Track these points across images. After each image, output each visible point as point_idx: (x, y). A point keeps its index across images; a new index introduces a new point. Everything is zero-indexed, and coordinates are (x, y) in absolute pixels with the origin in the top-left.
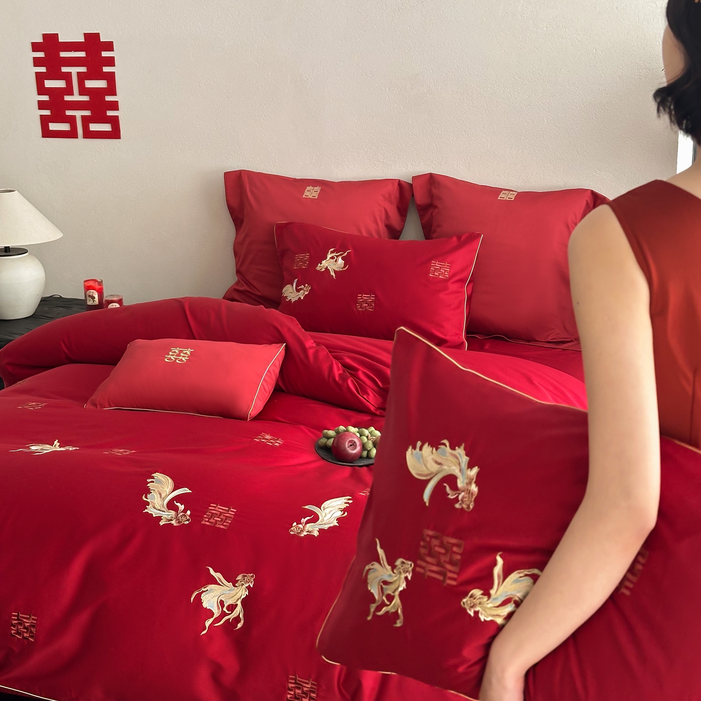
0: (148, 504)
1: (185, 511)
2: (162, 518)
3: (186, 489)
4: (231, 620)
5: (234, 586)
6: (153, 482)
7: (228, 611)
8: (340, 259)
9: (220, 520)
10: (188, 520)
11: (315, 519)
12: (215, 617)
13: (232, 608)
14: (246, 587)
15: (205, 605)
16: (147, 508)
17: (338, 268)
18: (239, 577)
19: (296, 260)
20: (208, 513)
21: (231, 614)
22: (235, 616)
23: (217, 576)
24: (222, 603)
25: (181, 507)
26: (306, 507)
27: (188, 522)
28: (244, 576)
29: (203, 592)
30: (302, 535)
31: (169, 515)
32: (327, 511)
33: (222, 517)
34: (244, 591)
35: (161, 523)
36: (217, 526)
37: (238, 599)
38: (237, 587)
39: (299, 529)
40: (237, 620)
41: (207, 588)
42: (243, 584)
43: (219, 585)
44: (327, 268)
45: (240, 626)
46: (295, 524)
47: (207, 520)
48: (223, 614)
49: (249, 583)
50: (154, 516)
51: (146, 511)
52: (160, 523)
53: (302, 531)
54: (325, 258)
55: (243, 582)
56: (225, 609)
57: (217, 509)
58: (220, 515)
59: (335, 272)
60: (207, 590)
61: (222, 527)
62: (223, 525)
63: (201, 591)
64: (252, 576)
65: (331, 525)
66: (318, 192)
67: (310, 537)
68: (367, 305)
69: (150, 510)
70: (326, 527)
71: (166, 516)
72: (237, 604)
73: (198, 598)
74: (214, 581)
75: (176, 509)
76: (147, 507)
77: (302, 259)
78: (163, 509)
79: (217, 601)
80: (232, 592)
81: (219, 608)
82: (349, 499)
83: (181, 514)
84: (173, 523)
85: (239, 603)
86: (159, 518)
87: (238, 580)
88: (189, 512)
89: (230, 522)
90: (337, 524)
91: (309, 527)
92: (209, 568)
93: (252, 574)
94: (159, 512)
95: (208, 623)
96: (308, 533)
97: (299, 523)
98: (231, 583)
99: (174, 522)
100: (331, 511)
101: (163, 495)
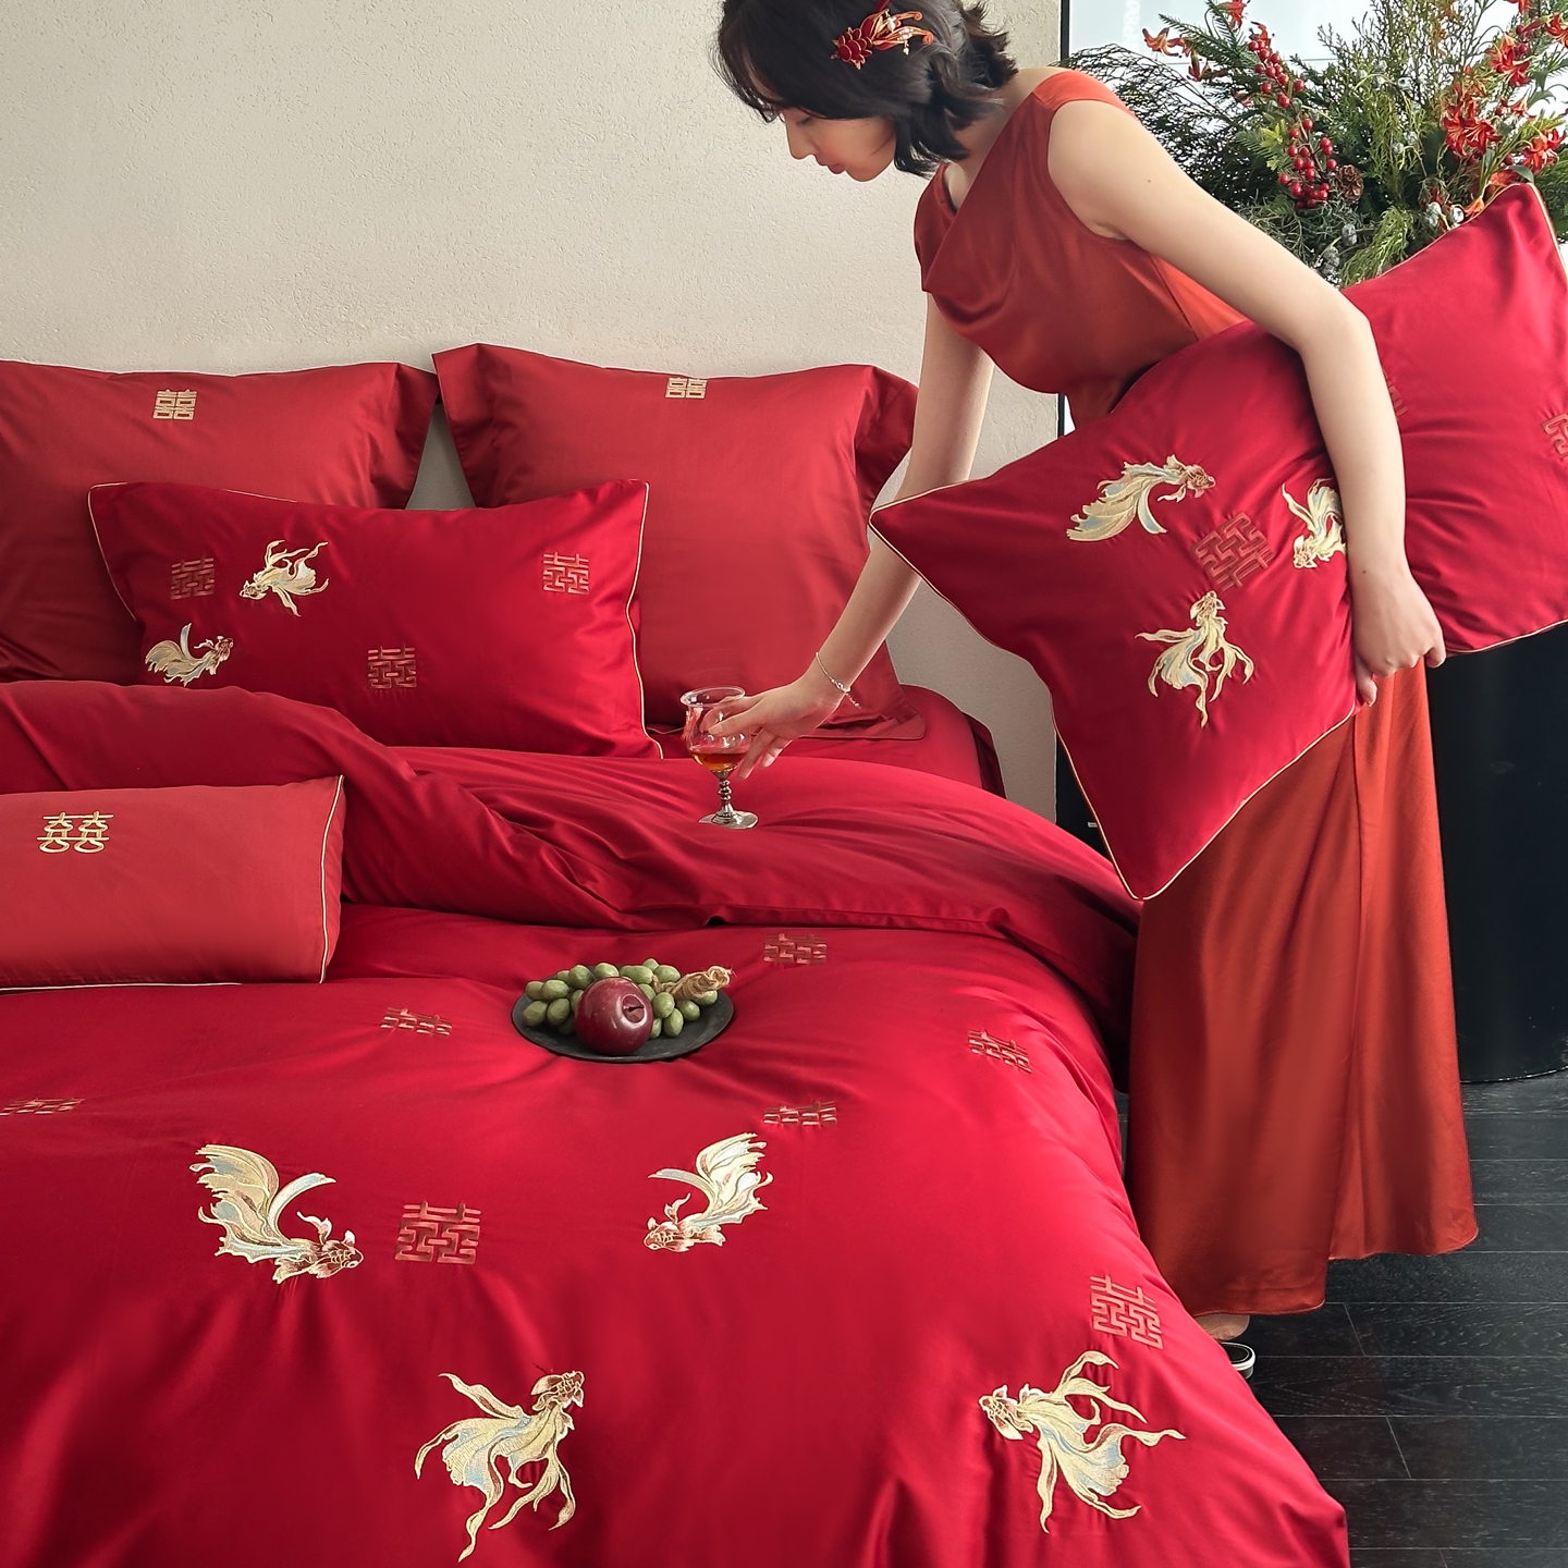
0: (222, 1231)
1: (337, 1234)
2: (277, 1263)
3: (317, 1175)
4: (535, 1506)
5: (529, 1412)
6: (209, 1171)
7: (524, 1483)
8: (301, 564)
9: (445, 1242)
10: (353, 1258)
11: (698, 1203)
12: (488, 1505)
13: (533, 1471)
14: (564, 1410)
15: (456, 1478)
16: (222, 1244)
17: (301, 588)
18: (541, 1386)
19: (174, 578)
20: (405, 1231)
21: (532, 1489)
22: (546, 1492)
23: (477, 1393)
24: (502, 1463)
25: (325, 1227)
26: (659, 1174)
27: (356, 1263)
28: (553, 1382)
29: (445, 1443)
30: (683, 1249)
31: (295, 1252)
32: (718, 1175)
33: (447, 1233)
34: (559, 1420)
35: (280, 1277)
36: (442, 1259)
37: (547, 1446)
38: (536, 1413)
39: (667, 1234)
40: (555, 1500)
41: (454, 1430)
42: (554, 1404)
43: (486, 1416)
44: (269, 591)
45: (564, 1516)
46: (652, 1223)
47: (410, 1248)
48: (512, 1493)
49: (569, 1396)
50: (251, 1261)
51: (222, 1251)
52: (274, 1278)
53: (678, 1237)
54: (262, 566)
55: (552, 1399)
56: (513, 1479)
57: (424, 1215)
58: (441, 1231)
59: (295, 598)
60: (457, 1436)
61: (456, 1260)
62: (458, 1255)
63: (440, 1441)
64: (577, 1378)
65: (748, 1211)
66: (193, 405)
67: (702, 1249)
68: (396, 674)
69: (231, 1246)
70: (737, 1218)
71: (287, 1256)
72: (547, 1460)
73: (435, 1461)
74: (471, 1410)
75: (311, 1233)
76: (222, 1239)
77: (194, 576)
78: (272, 1239)
79: (489, 1462)
80: (526, 1430)
81: (495, 1480)
82: (753, 1140)
83: (330, 1244)
84: (315, 1273)
85: (551, 1455)
86: (269, 1266)
87: (539, 1395)
88: (350, 1236)
89: (474, 1244)
90: (761, 1207)
91: (691, 1223)
92: (448, 1375)
93: (574, 1373)
94: (263, 1247)
95: (473, 1525)
96: (698, 1241)
97: (661, 1219)
98: (518, 1407)
99: (314, 1269)
100: (729, 1176)
101: (258, 1201)
